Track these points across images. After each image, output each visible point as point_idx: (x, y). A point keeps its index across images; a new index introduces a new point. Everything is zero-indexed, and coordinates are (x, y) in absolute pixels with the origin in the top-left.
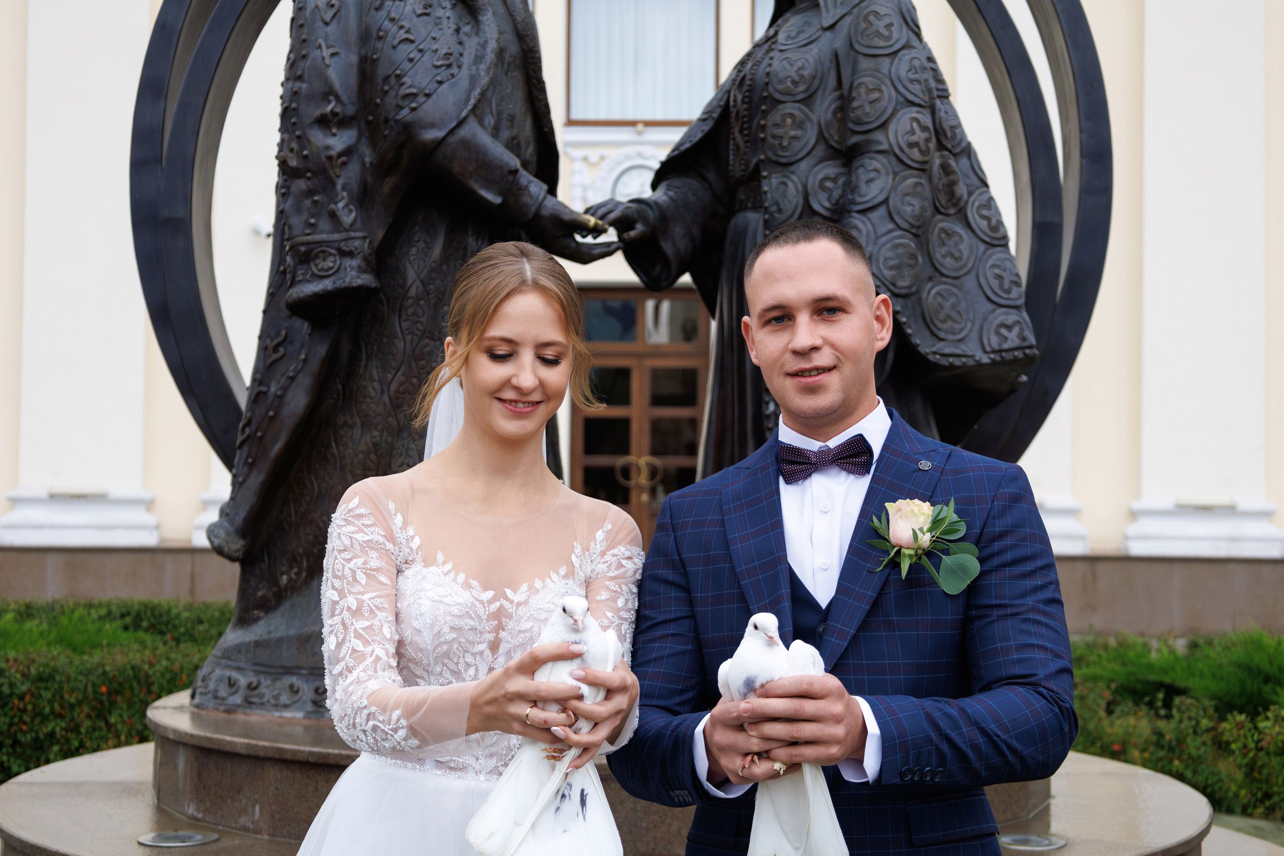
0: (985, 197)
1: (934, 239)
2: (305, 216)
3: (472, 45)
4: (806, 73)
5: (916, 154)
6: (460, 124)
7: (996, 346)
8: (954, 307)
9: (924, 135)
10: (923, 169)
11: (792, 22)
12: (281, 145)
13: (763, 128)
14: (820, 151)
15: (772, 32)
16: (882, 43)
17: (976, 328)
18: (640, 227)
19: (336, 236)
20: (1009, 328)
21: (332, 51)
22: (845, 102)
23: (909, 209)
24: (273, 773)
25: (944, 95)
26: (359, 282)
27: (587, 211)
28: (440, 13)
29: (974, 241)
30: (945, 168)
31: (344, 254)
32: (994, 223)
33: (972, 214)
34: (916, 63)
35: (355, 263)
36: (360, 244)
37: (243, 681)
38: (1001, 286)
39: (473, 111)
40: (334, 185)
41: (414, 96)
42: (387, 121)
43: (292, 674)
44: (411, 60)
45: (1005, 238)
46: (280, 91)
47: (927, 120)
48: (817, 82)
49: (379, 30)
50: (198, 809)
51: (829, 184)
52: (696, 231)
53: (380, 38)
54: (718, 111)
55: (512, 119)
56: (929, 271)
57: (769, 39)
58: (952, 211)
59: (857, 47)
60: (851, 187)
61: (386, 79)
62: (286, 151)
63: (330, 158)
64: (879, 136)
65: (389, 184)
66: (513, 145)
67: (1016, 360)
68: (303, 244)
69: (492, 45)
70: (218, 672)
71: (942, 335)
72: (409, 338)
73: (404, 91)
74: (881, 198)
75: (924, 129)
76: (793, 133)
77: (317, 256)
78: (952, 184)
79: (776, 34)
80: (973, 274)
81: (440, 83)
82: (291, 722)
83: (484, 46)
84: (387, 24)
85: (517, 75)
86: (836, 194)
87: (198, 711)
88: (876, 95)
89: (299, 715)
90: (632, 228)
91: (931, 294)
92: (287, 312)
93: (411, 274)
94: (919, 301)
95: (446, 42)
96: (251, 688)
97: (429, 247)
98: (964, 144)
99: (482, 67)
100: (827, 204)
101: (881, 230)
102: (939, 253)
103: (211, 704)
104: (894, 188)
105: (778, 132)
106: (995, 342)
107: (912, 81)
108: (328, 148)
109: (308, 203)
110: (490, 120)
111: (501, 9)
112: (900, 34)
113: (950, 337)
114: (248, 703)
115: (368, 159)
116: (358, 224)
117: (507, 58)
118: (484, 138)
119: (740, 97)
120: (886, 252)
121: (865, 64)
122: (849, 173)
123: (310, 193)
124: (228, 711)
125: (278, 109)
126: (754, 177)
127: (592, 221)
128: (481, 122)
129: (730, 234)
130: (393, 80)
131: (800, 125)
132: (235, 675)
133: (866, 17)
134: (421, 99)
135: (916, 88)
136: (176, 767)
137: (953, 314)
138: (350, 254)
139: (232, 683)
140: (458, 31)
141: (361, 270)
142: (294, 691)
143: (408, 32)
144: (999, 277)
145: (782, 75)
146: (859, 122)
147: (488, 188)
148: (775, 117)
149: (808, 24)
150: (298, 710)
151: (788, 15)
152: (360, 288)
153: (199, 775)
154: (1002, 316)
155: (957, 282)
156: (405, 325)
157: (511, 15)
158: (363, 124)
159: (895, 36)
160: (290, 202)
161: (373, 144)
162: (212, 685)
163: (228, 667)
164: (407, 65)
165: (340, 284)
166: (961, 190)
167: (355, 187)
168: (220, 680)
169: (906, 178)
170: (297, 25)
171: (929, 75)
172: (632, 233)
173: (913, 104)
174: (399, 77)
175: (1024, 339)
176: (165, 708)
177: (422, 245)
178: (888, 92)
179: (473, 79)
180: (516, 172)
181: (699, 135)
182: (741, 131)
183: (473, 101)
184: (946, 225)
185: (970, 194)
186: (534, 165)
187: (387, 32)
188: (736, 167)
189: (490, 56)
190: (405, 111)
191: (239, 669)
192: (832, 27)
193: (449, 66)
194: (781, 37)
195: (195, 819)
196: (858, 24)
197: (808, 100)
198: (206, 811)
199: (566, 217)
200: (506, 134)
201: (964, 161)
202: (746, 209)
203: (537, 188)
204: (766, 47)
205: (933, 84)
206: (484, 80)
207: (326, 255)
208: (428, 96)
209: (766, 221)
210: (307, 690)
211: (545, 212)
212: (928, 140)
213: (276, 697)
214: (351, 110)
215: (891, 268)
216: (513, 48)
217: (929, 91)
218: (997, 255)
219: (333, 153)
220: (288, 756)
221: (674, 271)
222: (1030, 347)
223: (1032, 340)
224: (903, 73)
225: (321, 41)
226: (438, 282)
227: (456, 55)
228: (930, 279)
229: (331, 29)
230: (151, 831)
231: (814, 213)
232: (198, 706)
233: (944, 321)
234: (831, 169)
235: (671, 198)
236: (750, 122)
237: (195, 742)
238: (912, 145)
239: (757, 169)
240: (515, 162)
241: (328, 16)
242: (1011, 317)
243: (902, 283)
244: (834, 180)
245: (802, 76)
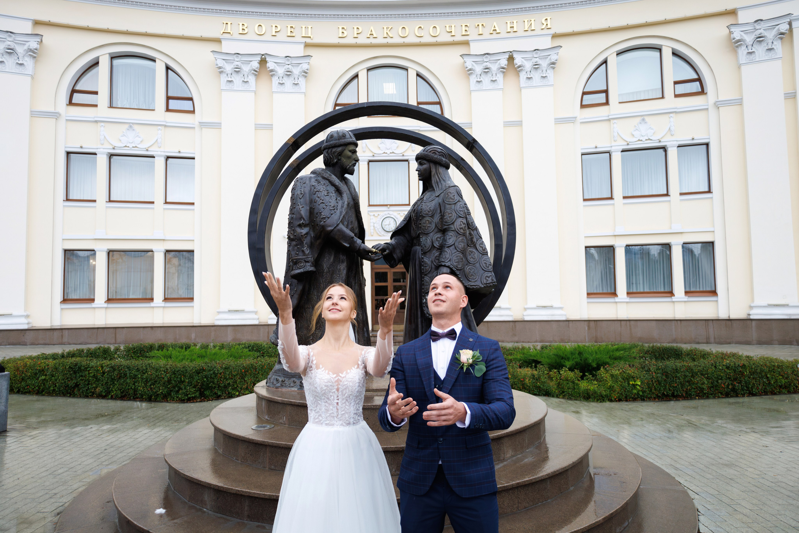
0: (481, 241)
1: (468, 254)
2: (295, 251)
3: (340, 203)
4: (432, 209)
5: (462, 231)
6: (337, 225)
7: (485, 283)
8: (473, 272)
9: (464, 225)
10: (464, 235)
11: (428, 194)
12: (288, 232)
13: (420, 223)
14: (436, 230)
15: (422, 197)
16: (452, 201)
17: (480, 277)
18: (387, 251)
19: (304, 257)
20: (489, 277)
21: (302, 206)
22: (442, 217)
23: (460, 246)
24: (289, 408)
25: (469, 214)
26: (311, 269)
27: (372, 248)
28: (331, 195)
29: (479, 254)
30: (470, 234)
31: (306, 262)
32: (484, 248)
33: (478, 246)
34: (461, 206)
35: (309, 264)
36: (311, 259)
37: (280, 379)
38: (486, 266)
39: (341, 221)
40: (303, 243)
41: (325, 218)
42: (317, 225)
43: (294, 377)
44: (324, 208)
45: (487, 252)
46: (288, 217)
47: (464, 221)
48: (434, 211)
49: (315, 200)
50: (268, 417)
51: (439, 239)
52: (403, 251)
53: (315, 202)
54: (408, 218)
55: (352, 222)
56: (467, 262)
57: (421, 200)
58: (472, 246)
59: (445, 202)
60: (444, 240)
61: (317, 214)
62: (290, 234)
63: (302, 236)
64: (452, 226)
65: (318, 242)
66: (352, 230)
67: (491, 286)
68: (295, 259)
69: (346, 203)
70: (273, 377)
71: (470, 280)
72: (324, 283)
73: (321, 217)
74: (453, 243)
75: (464, 224)
76: (428, 225)
77: (299, 263)
78: (472, 238)
79: (423, 197)
80: (479, 262)
81: (332, 214)
82: (294, 391)
83: (344, 203)
84: (317, 198)
85: (353, 210)
86: (441, 242)
87: (268, 388)
88: (451, 215)
89: (296, 389)
90: (386, 251)
91: (467, 269)
92: (290, 278)
93: (325, 266)
94: (464, 271)
95: (333, 203)
96: (283, 381)
97: (330, 259)
98: (475, 227)
99: (343, 209)
100: (438, 245)
101: (454, 252)
102: (469, 257)
103: (272, 386)
104: (456, 240)
105: (425, 225)
106: (485, 281)
107: (460, 211)
108: (301, 233)
109: (296, 248)
110: (346, 223)
111: (348, 192)
112: (457, 198)
113: (473, 280)
114: (282, 386)
115: (312, 235)
116: (310, 253)
117: (350, 206)
118: (344, 229)
119: (414, 215)
120: (455, 258)
121: (448, 206)
122: (444, 236)
123: (296, 245)
124: (276, 388)
125: (288, 222)
126: (418, 237)
127: (374, 250)
128: (343, 224)
129: (412, 252)
130: (319, 214)
131: (430, 223)
132: (278, 378)
133: (447, 194)
134: (327, 219)
135: (462, 213)
136: (262, 405)
137: (474, 274)
138: (308, 262)
139: (277, 380)
140: (336, 199)
141: (311, 266)
142: (294, 382)
143: (323, 200)
144: (486, 263)
145: (425, 210)
146: (446, 222)
147: (346, 242)
148: (423, 221)
149: (432, 195)
150: (295, 388)
151: (426, 192)
152: (311, 271)
153: (269, 407)
154: (487, 274)
155: (474, 265)
156: (323, 280)
157: (351, 194)
158: (311, 226)
159: (456, 199)
160: (291, 248)
161: (314, 231)
162: (272, 381)
163: (276, 375)
164: (323, 210)
165: (305, 270)
166: (475, 240)
167: (309, 243)
168: (274, 379)
169: (459, 238)
170: (292, 199)
171: (465, 209)
172: (385, 253)
173: (461, 217)
174: (320, 213)
175: (493, 280)
176: (259, 387)
177: (328, 258)
178: (454, 214)
179: (341, 213)
180: (353, 237)
181: (403, 225)
182: (414, 224)
183: (341, 219)
184: (471, 249)
185: (477, 241)
186: (358, 235)
187: (317, 201)
188: (413, 234)
189: (345, 206)
190: (322, 222)
191: (279, 376)
192: (438, 196)
193: (334, 209)
194: (425, 198)
195: (268, 420)
196: (445, 195)
197: (432, 216)
198: (270, 418)
199: (367, 250)
200: (350, 226)
201: (475, 232)
202: (416, 245)
203: (359, 241)
204: (421, 201)
205: (466, 211)
206: (344, 213)
207: (301, 262)
208: (328, 218)
209: (422, 249)
210: (298, 382)
211: (361, 248)
212: (465, 227)
213: (290, 384)
214: (307, 222)
215: (456, 262)
216: (352, 203)
217: (465, 213)
218: (485, 257)
219: (303, 234)
220: (293, 403)
221: (397, 263)
222: (495, 282)
223: (495, 280)
224: (458, 209)
225: (299, 204)
226: (332, 268)
227: (336, 206)
228: (467, 265)
229: (301, 200)
230: (255, 424)
231: (435, 247)
232: (268, 386)
233: (471, 276)
234: (439, 235)
235: (396, 242)
236: (417, 222)
237: (267, 399)
238: (461, 228)
239: (419, 235)
240: (353, 235)
241: (301, 197)
242: (490, 274)
243: (459, 266)
244: (440, 238)
245: (430, 210)
